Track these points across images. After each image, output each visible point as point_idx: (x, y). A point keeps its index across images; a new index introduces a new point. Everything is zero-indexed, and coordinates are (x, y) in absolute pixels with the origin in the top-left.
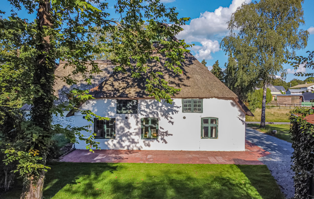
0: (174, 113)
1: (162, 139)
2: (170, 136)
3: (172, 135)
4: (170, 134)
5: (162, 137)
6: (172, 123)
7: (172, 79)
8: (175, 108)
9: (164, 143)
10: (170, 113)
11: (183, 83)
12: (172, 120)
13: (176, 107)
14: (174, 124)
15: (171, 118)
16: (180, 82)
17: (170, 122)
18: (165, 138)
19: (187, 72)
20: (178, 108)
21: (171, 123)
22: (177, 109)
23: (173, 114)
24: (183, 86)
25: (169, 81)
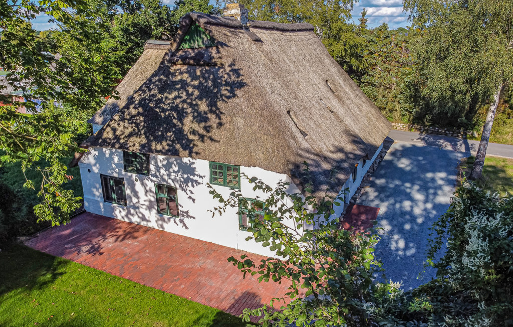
0: (195, 185)
1: (181, 221)
2: (192, 219)
3: (194, 218)
4: (192, 216)
5: (182, 218)
6: (194, 200)
7: (195, 126)
8: (196, 178)
9: (184, 227)
10: (190, 184)
11: (209, 134)
12: (192, 196)
13: (197, 175)
14: (195, 202)
15: (192, 193)
16: (205, 133)
17: (190, 197)
18: (186, 220)
19: (222, 113)
20: (201, 178)
21: (191, 200)
22: (200, 180)
23: (193, 186)
24: (209, 141)
25: (191, 127)
